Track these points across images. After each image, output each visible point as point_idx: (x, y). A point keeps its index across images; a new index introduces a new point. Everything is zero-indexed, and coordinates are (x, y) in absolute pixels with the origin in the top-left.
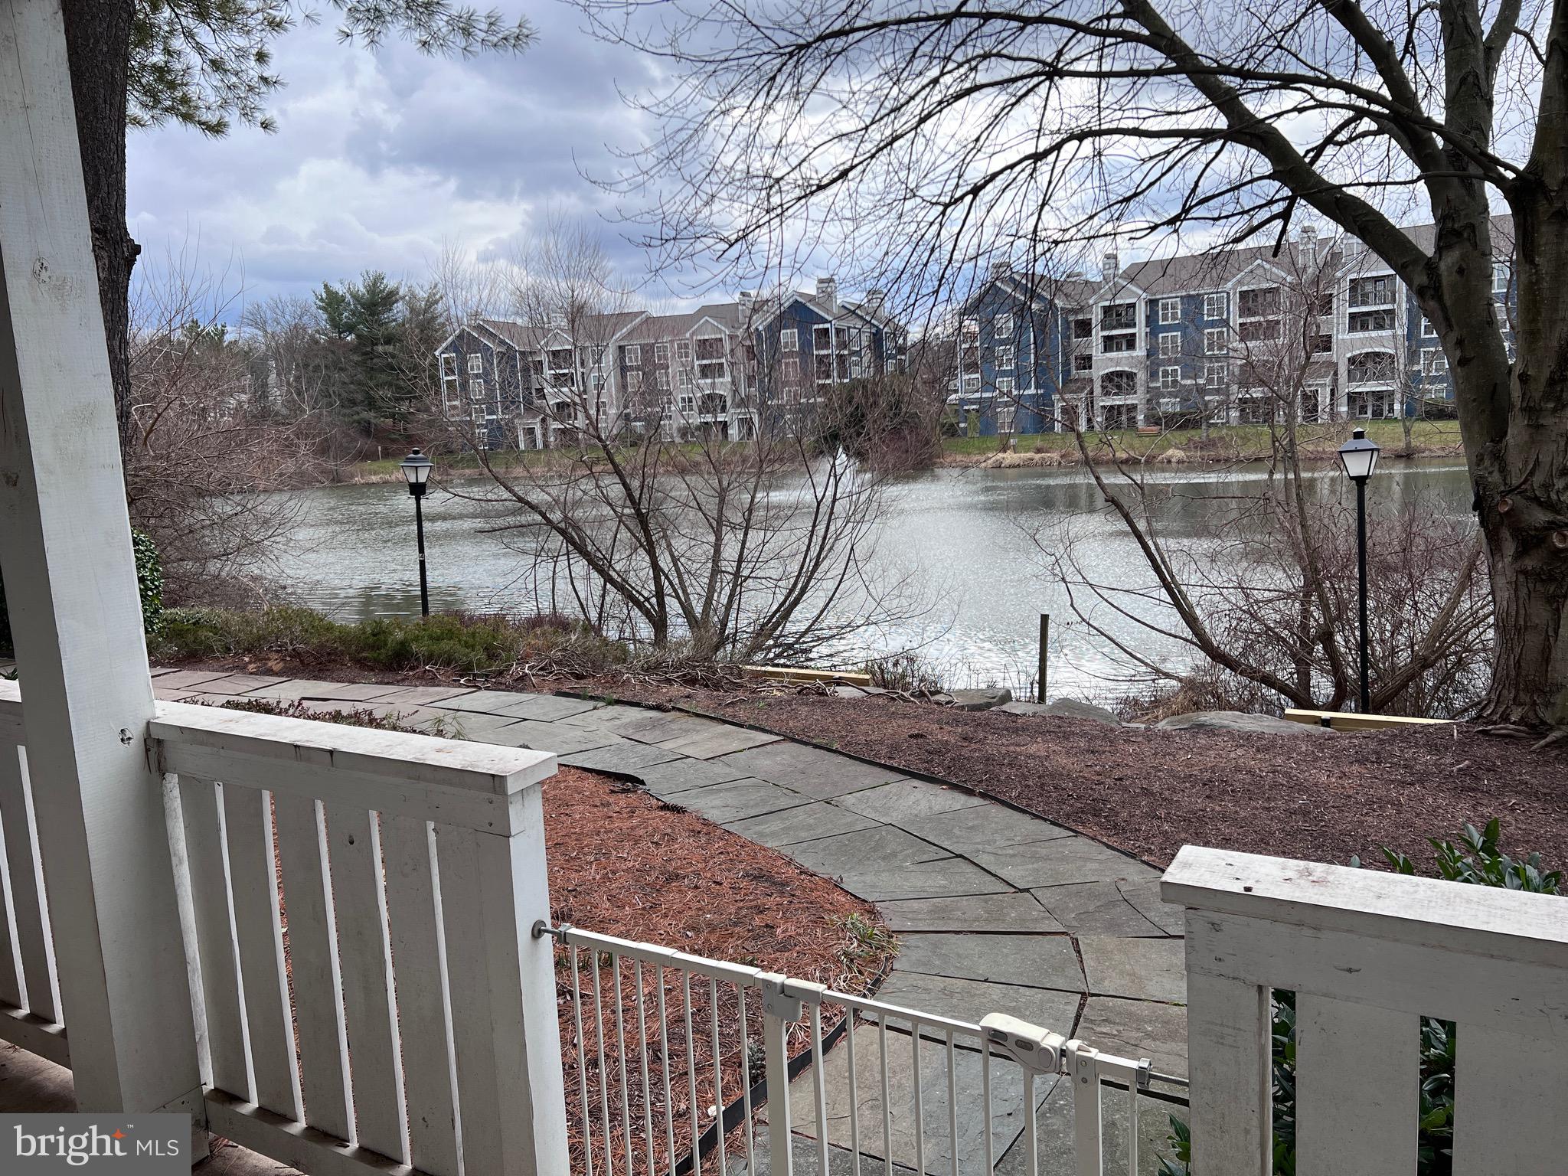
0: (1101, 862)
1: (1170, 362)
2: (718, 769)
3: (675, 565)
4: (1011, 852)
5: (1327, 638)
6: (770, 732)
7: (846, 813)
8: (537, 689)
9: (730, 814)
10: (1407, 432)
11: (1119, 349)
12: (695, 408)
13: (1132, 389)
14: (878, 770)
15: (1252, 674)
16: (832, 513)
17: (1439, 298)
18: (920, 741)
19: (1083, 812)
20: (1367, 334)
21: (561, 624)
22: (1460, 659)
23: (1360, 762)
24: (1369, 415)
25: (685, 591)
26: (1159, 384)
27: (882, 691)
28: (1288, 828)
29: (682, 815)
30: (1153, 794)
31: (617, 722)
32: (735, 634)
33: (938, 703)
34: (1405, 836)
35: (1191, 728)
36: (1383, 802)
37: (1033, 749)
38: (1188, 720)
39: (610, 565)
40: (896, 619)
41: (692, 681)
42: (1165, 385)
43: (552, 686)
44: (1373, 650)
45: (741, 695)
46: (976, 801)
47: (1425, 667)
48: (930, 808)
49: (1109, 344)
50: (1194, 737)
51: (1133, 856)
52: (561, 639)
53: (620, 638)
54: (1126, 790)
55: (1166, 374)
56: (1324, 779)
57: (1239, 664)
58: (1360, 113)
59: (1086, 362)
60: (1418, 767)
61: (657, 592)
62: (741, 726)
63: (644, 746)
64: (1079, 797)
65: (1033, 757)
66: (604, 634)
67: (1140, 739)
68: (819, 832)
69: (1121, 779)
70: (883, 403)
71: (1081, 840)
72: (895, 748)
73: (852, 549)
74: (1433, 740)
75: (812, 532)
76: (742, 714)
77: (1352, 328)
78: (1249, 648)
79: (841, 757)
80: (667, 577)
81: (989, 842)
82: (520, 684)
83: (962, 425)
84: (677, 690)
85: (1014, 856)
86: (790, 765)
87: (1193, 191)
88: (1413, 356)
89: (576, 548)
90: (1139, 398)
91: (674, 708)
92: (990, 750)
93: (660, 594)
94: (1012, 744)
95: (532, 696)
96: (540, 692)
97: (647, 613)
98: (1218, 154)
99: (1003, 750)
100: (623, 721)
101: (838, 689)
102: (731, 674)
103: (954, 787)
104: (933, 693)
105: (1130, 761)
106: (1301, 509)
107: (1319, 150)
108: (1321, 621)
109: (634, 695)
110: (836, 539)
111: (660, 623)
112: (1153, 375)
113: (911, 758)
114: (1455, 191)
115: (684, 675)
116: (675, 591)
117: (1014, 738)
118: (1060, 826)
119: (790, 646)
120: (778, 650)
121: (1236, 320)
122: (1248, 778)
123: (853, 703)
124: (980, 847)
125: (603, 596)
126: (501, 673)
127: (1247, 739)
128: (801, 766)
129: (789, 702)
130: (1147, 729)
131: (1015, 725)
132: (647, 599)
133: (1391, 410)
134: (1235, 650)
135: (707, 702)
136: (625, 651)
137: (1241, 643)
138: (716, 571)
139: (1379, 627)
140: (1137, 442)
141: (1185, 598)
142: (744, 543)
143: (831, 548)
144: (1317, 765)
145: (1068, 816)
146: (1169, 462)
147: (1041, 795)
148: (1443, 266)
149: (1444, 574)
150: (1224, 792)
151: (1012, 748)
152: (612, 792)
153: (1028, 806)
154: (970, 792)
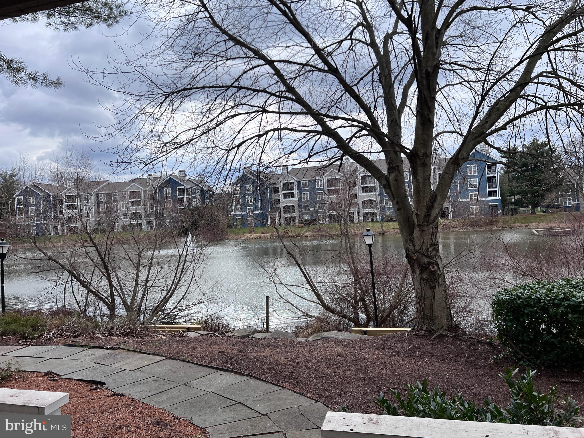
0: (292, 399)
1: (306, 202)
2: (139, 374)
3: (119, 283)
4: (259, 399)
5: (363, 300)
6: (161, 356)
7: (194, 389)
8: (56, 344)
9: (144, 395)
10: (382, 226)
11: (289, 197)
12: (128, 218)
13: (294, 212)
14: (206, 368)
15: (339, 314)
16: (185, 260)
17: (390, 189)
18: (222, 354)
19: (285, 378)
20: (367, 194)
21: (68, 313)
22: (405, 305)
23: (378, 349)
24: (370, 220)
25: (123, 294)
26: (303, 209)
27: (206, 333)
28: (356, 377)
29: (122, 398)
30: (309, 368)
31: (93, 356)
32: (145, 311)
33: (229, 336)
34: (394, 376)
35: (321, 339)
36: (387, 363)
37: (265, 353)
38: (320, 336)
39: (90, 285)
40: (211, 300)
41: (126, 335)
42: (305, 209)
43: (63, 342)
44: (378, 303)
45: (148, 339)
46: (245, 378)
47: (394, 309)
48: (227, 383)
49: (286, 196)
50: (322, 343)
51: (303, 395)
52: (68, 321)
53: (94, 315)
54: (300, 367)
55: (305, 207)
56: (367, 356)
57: (335, 311)
58: (362, 129)
59: (278, 202)
60: (396, 349)
61: (111, 295)
62: (148, 354)
63: (106, 366)
64: (283, 372)
65: (264, 357)
66: (87, 314)
67: (304, 345)
68: (182, 399)
69: (298, 363)
70: (205, 217)
71: (285, 390)
72: (213, 358)
73: (194, 274)
74: (400, 337)
75: (177, 268)
76: (148, 348)
77: (363, 192)
78: (338, 305)
79: (191, 364)
80: (116, 289)
81: (250, 395)
82: (48, 342)
83: (235, 224)
84: (120, 339)
85: (260, 400)
86: (169, 370)
87: (312, 150)
88: (382, 201)
89: (75, 278)
90: (296, 214)
91: (119, 348)
92: (250, 356)
93: (112, 296)
94: (257, 352)
95: (54, 347)
96: (57, 345)
97: (106, 304)
98: (319, 139)
99: (254, 355)
100: (96, 355)
101: (189, 333)
102: (144, 330)
103: (236, 373)
104: (226, 332)
105: (300, 355)
106: (352, 255)
107: (351, 139)
108: (361, 294)
109: (101, 343)
110: (187, 270)
111: (112, 308)
112: (300, 206)
113: (219, 362)
114: (392, 155)
115: (123, 332)
116: (119, 294)
117: (258, 349)
118: (277, 385)
119: (168, 314)
120: (163, 316)
121: (326, 188)
122: (342, 358)
123: (195, 339)
124: (247, 398)
125: (87, 297)
126: (39, 337)
127: (340, 342)
128: (174, 370)
129: (169, 341)
130: (306, 340)
131: (259, 344)
132: (107, 298)
133: (377, 218)
134: (333, 306)
135: (133, 344)
136: (96, 323)
137: (335, 303)
138: (137, 285)
139: (379, 295)
140: (296, 230)
141: (316, 288)
142: (149, 273)
143: (185, 274)
144: (364, 351)
145: (280, 380)
146: (307, 236)
147: (269, 373)
148: (390, 178)
149: (397, 276)
150: (334, 365)
151: (258, 354)
152: (91, 389)
153: (265, 378)
154: (242, 375)
